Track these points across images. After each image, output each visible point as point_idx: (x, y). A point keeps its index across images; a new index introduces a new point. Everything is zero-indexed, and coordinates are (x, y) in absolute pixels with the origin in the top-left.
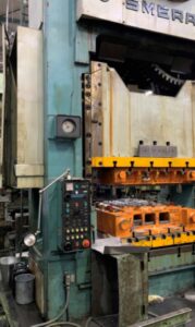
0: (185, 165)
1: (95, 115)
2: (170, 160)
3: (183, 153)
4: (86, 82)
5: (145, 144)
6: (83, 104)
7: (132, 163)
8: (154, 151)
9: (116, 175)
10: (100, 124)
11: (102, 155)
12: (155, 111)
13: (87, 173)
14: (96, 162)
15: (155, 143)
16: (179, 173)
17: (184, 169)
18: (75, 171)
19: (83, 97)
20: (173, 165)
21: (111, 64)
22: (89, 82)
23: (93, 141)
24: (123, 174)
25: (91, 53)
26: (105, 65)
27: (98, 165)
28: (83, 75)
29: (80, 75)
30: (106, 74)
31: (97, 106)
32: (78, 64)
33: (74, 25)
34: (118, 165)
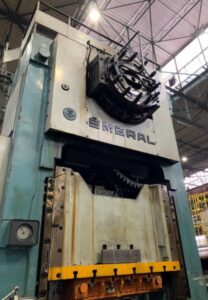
0: (149, 271)
1: (56, 218)
2: (133, 265)
3: (147, 256)
4: (49, 185)
5: (108, 248)
7: (95, 272)
8: (117, 255)
9: (76, 289)
10: (61, 228)
11: (60, 265)
12: (117, 214)
13: (41, 289)
14: (52, 275)
15: (118, 247)
16: (144, 280)
17: (148, 274)
18: (25, 289)
19: (45, 200)
20: (138, 271)
21: (75, 169)
22: (52, 186)
23: (53, 247)
24: (84, 287)
25: (56, 159)
26: (69, 170)
27: (55, 278)
28: (47, 178)
29: (44, 179)
30: (70, 179)
31: (59, 208)
32: (42, 169)
34: (79, 276)
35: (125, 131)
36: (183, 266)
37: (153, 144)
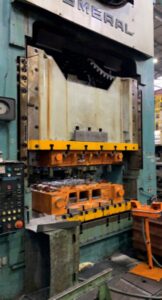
0: (113, 149)
1: (32, 99)
2: (102, 144)
3: (112, 138)
4: (22, 65)
5: (81, 130)
6: (19, 87)
7: (68, 146)
8: (88, 135)
9: (53, 157)
10: (37, 108)
11: (38, 138)
12: (90, 101)
13: (22, 155)
14: (31, 145)
15: (89, 129)
16: (109, 155)
17: (113, 152)
19: (18, 80)
20: (104, 149)
21: (48, 52)
22: (25, 66)
23: (30, 123)
24: (59, 157)
25: (26, 37)
26: (42, 52)
27: (34, 148)
28: (18, 58)
29: (15, 58)
30: (43, 61)
31: (33, 89)
32: (12, 46)
33: (9, 6)
34: (54, 148)
35: (102, 14)
36: (141, 147)
37: (131, 34)
